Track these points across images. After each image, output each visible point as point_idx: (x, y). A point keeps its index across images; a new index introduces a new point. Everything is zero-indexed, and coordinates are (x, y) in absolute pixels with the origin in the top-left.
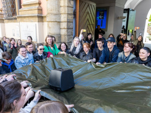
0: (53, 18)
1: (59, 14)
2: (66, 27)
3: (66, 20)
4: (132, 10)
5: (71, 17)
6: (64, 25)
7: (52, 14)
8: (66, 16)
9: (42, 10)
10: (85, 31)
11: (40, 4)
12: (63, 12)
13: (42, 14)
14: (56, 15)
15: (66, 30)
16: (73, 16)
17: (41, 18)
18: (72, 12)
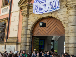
0: (24, 44)
1: (26, 43)
2: (28, 48)
3: (29, 45)
4: (56, 41)
5: (31, 44)
6: (28, 47)
7: (23, 42)
8: (29, 43)
9: (18, 40)
10: (36, 50)
11: (17, 38)
12: (28, 42)
13: (18, 42)
14: (25, 43)
15: (28, 49)
16: (31, 43)
17: (18, 44)
18: (31, 42)
